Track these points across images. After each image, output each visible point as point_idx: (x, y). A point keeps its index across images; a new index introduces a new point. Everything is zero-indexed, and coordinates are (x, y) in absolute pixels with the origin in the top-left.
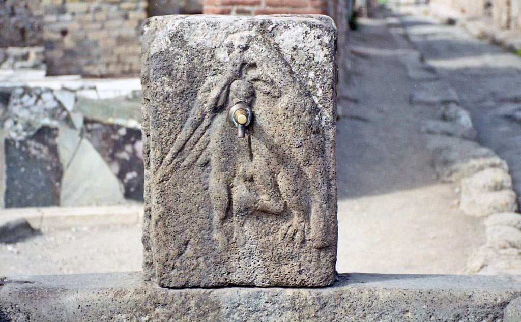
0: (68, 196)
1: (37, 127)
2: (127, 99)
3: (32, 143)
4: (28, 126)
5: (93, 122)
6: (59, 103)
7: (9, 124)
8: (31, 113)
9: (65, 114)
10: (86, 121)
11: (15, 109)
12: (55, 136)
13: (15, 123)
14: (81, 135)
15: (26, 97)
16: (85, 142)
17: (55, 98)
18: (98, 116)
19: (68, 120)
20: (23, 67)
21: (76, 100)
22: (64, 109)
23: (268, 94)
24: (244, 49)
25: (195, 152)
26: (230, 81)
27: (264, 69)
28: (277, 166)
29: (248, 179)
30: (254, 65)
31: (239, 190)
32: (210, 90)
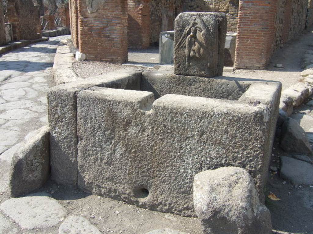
23: (199, 30)
24: (195, 20)
25: (183, 44)
26: (191, 27)
27: (199, 25)
28: (200, 48)
29: (194, 51)
30: (197, 24)
31: (192, 53)
32: (186, 29)
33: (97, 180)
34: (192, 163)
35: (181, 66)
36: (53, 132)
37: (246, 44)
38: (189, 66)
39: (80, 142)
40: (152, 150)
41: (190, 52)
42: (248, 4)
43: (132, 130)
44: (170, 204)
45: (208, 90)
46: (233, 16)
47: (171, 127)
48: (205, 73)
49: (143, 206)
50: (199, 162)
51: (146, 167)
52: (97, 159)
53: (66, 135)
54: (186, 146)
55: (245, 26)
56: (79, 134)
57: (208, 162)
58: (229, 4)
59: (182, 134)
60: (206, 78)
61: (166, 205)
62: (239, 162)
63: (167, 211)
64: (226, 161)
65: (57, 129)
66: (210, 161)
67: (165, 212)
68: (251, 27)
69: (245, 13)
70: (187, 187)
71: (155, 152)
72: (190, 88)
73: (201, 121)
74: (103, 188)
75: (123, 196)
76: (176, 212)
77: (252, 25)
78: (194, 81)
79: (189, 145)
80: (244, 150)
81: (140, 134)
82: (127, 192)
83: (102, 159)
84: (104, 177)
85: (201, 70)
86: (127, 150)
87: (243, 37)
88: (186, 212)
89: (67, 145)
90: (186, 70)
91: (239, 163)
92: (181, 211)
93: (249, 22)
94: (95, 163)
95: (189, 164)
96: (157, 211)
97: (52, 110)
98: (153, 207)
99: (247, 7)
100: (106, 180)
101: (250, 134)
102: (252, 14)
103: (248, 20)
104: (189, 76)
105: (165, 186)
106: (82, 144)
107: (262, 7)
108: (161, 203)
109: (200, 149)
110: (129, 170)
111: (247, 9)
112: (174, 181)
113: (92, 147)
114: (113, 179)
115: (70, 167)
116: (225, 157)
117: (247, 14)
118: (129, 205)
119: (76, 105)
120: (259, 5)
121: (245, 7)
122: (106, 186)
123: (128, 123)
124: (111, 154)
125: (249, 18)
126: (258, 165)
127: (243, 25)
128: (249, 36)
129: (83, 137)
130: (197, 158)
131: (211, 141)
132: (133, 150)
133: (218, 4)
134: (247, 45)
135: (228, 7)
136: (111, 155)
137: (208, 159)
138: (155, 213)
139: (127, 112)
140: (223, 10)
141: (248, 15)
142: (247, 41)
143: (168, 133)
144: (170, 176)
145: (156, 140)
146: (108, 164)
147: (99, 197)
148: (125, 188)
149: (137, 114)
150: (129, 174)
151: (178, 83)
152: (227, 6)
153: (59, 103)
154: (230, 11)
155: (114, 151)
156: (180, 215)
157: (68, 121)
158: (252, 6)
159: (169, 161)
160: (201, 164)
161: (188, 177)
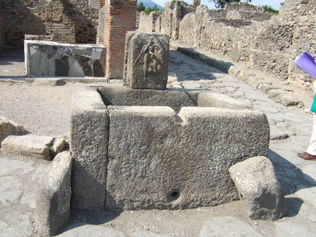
0: (70, 74)
1: (63, 56)
2: (86, 50)
3: (62, 60)
4: (61, 56)
5: (77, 55)
6: (69, 50)
7: (56, 55)
8: (62, 52)
9: (70, 53)
10: (76, 55)
11: (58, 51)
12: (68, 59)
13: (58, 55)
14: (74, 59)
15: (61, 48)
16: (75, 60)
17: (68, 49)
18: (78, 54)
19: (71, 54)
20: (49, 40)
21: (73, 49)
22: (70, 52)
23: (157, 49)
24: (152, 40)
25: (141, 61)
26: (149, 46)
27: (156, 44)
28: (158, 64)
29: (152, 67)
30: (154, 43)
31: (150, 69)
32: (145, 48)
33: (129, 196)
34: (220, 160)
35: (139, 81)
36: (79, 157)
37: (117, 56)
38: (146, 80)
39: (110, 162)
40: (186, 156)
41: (148, 68)
42: (118, 19)
43: (168, 142)
44: (201, 199)
45: (163, 101)
46: (67, 26)
47: (204, 134)
48: (160, 87)
49: (177, 208)
50: (224, 159)
51: (180, 173)
52: (130, 175)
53: (94, 157)
54: (215, 147)
55: (116, 39)
56: (111, 153)
57: (231, 157)
58: (62, 14)
59: (212, 139)
60: (161, 91)
61: (197, 201)
62: (253, 152)
63: (198, 206)
64: (244, 154)
65: (84, 153)
66: (233, 156)
67: (196, 208)
68: (121, 40)
69: (115, 27)
70: (214, 181)
71: (189, 157)
72: (147, 100)
73: (227, 125)
74: (136, 201)
75: (156, 204)
76: (205, 205)
77: (122, 38)
78: (151, 94)
79: (217, 146)
80: (257, 143)
81: (176, 144)
82: (161, 199)
83: (135, 174)
84: (137, 191)
85: (157, 84)
86: (162, 161)
87: (115, 49)
88: (214, 202)
89: (96, 168)
90: (144, 84)
91: (253, 154)
92: (209, 203)
93: (119, 35)
94: (127, 179)
95: (217, 162)
96: (189, 208)
97: (77, 134)
98: (185, 206)
99: (116, 22)
100: (140, 193)
101: (262, 130)
102: (121, 28)
103: (118, 34)
104: (146, 90)
105: (197, 185)
106: (113, 163)
107: (130, 22)
108: (193, 201)
109: (226, 148)
110: (163, 179)
111: (116, 23)
112: (204, 178)
113: (126, 164)
114: (146, 191)
115: (97, 190)
116: (244, 151)
117: (117, 28)
118: (162, 211)
119: (109, 126)
120: (127, 21)
121: (115, 22)
122: (139, 199)
123: (165, 136)
124: (145, 167)
125: (119, 32)
126: (266, 152)
127: (114, 38)
128: (120, 48)
129: (115, 156)
130: (223, 156)
131: (234, 141)
132: (169, 160)
133: (51, 13)
134: (119, 57)
135: (62, 17)
136: (145, 169)
137: (232, 155)
138: (187, 210)
139: (164, 126)
140: (56, 20)
141: (117, 30)
142: (118, 53)
143: (201, 139)
144: (201, 175)
145: (190, 147)
146: (142, 177)
147: (132, 211)
148: (159, 196)
149: (174, 127)
150: (163, 182)
151: (136, 96)
152: (60, 15)
153: (88, 125)
154: (64, 20)
155: (149, 163)
156: (209, 206)
157: (98, 143)
158: (121, 21)
159: (200, 163)
160: (226, 160)
161: (216, 173)
